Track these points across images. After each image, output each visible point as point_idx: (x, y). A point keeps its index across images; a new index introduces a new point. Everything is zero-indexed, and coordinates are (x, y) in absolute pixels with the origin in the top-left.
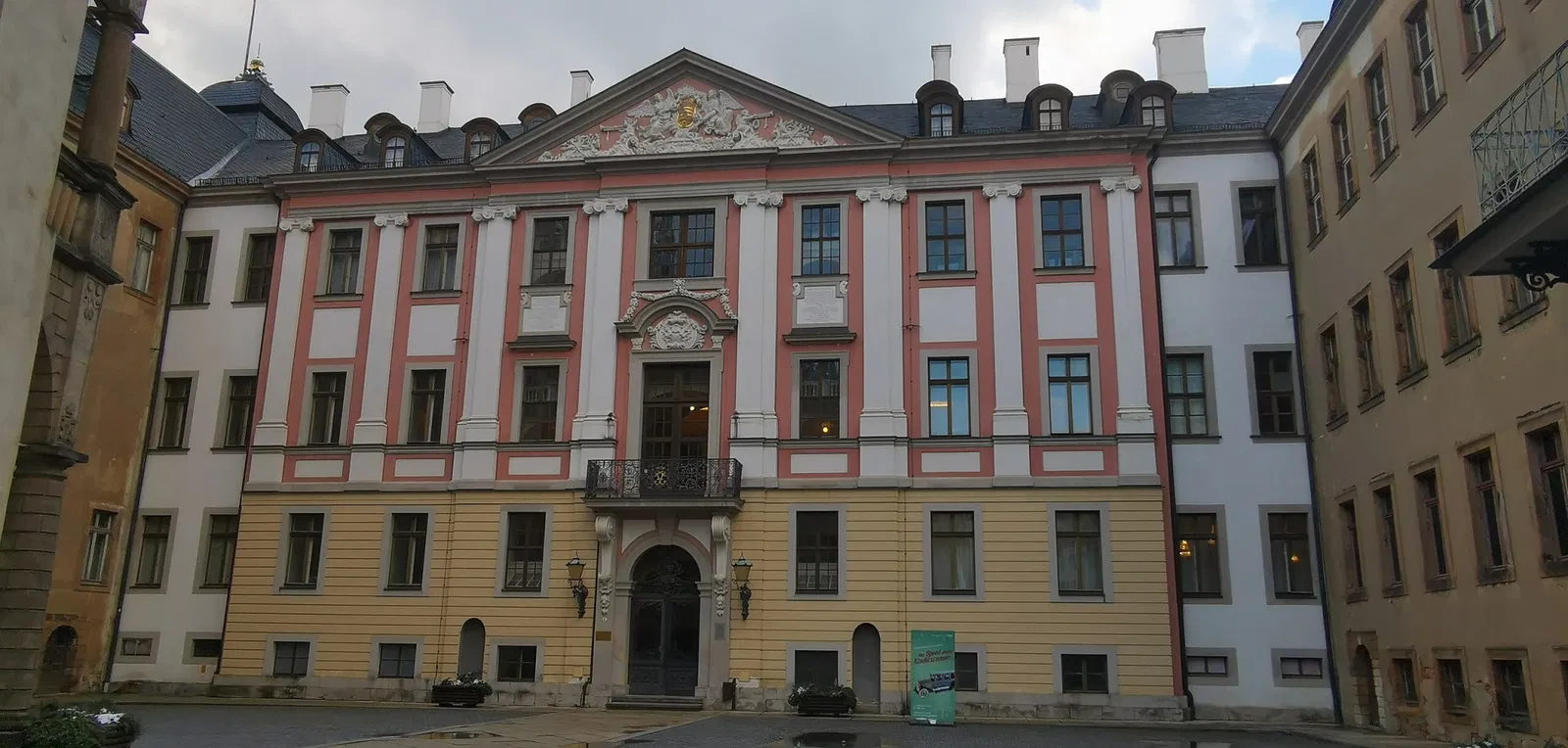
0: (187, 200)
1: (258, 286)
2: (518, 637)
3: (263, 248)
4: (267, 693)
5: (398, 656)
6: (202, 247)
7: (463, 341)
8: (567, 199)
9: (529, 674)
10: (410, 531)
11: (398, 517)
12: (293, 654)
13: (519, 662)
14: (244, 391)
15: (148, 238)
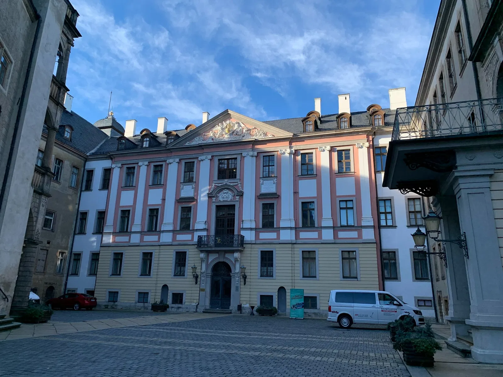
0: (86, 159)
1: (106, 185)
2: (177, 290)
3: (107, 172)
4: (106, 306)
5: (143, 296)
6: (91, 173)
7: (164, 200)
8: (194, 156)
9: (181, 302)
10: (147, 257)
11: (144, 253)
12: (114, 295)
13: (178, 298)
14: (102, 215)
15: (75, 171)
